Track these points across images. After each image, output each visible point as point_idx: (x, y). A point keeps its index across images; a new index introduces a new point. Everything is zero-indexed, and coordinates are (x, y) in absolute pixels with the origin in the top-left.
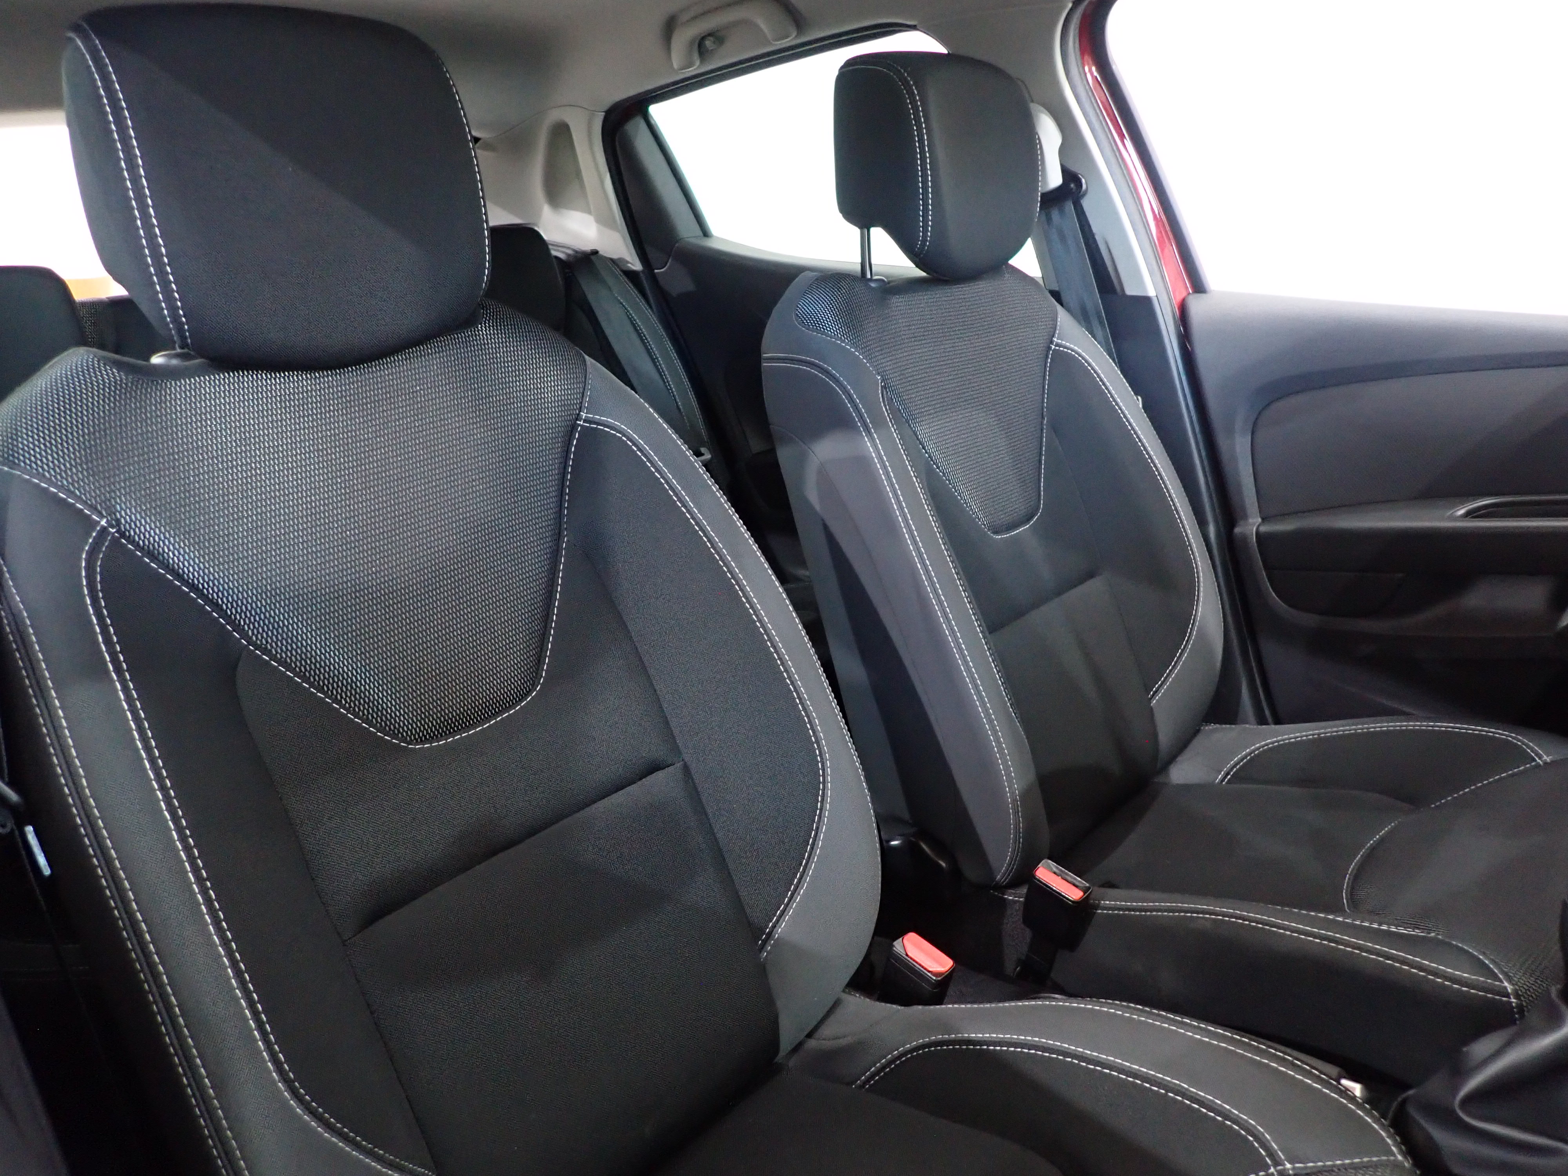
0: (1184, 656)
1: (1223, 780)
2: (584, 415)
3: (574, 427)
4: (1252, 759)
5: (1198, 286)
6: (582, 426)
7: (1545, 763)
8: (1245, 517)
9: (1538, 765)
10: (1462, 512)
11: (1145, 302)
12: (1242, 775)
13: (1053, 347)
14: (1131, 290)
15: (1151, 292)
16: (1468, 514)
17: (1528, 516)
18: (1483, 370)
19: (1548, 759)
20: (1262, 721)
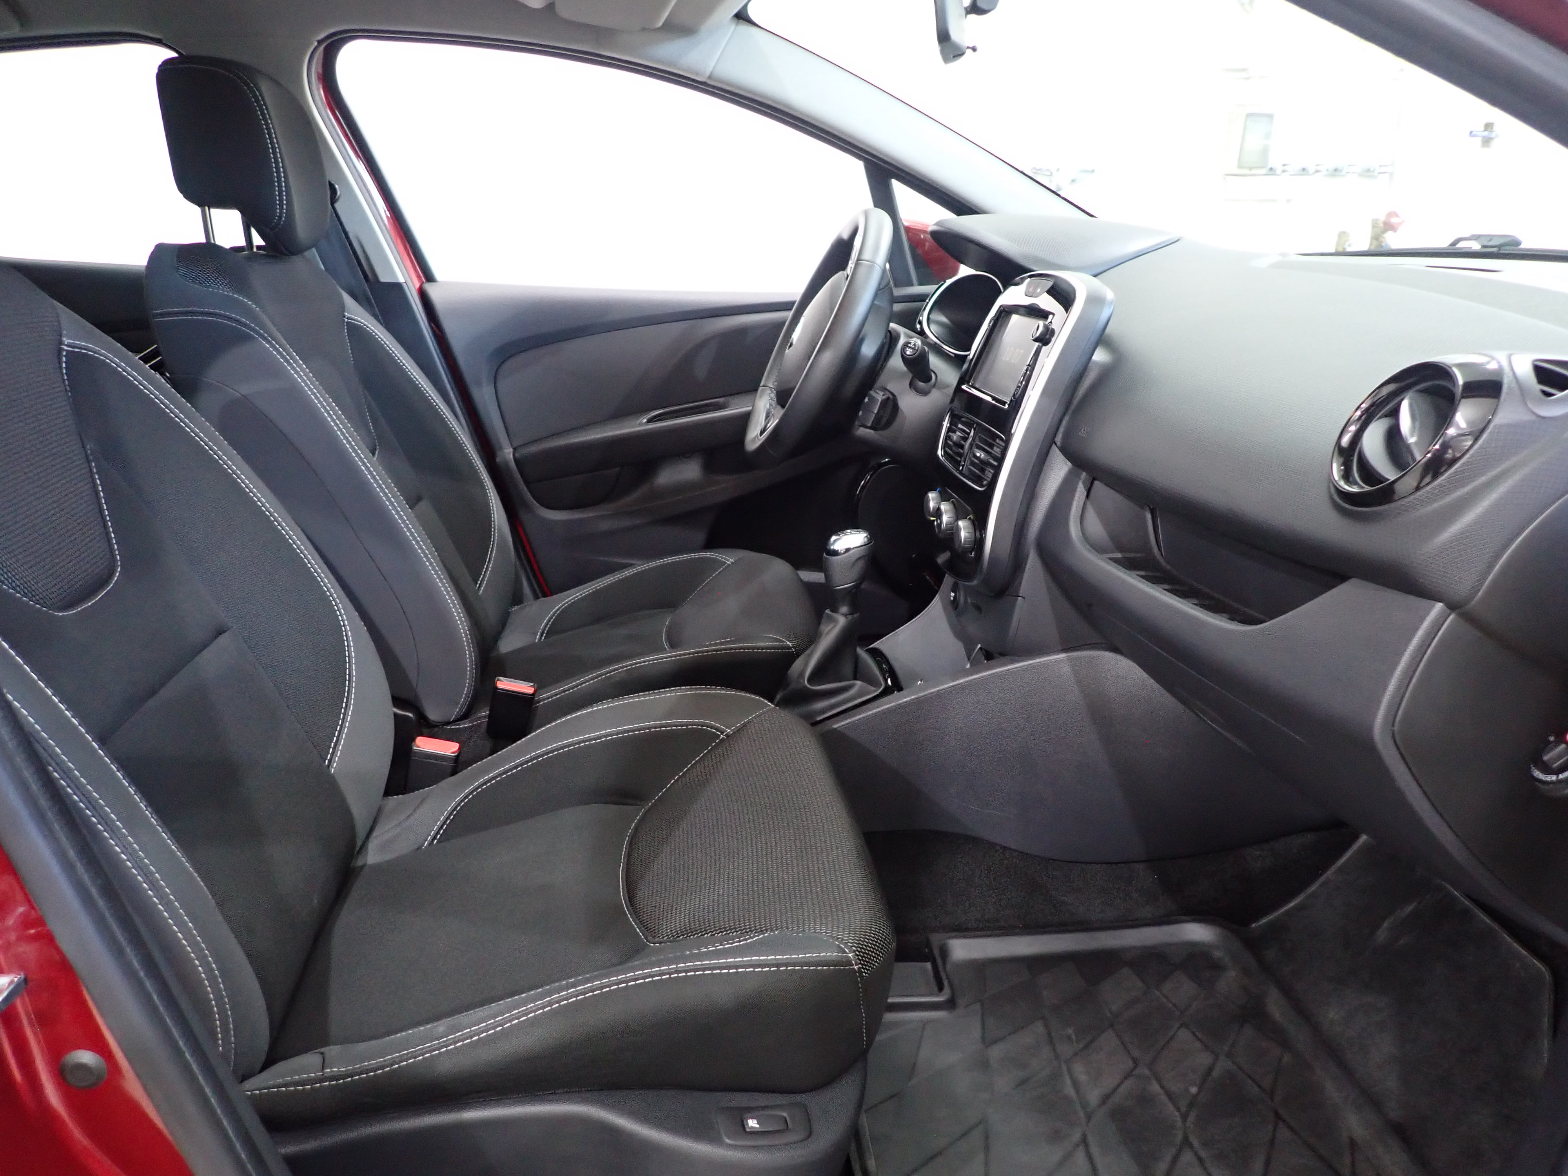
0: (493, 554)
1: (541, 638)
2: (66, 341)
3: (60, 351)
4: (556, 617)
5: (429, 277)
6: (67, 351)
7: (732, 563)
8: (501, 448)
9: (729, 565)
10: (645, 420)
11: (397, 287)
12: (552, 632)
13: (346, 320)
14: (384, 278)
15: (401, 280)
16: (650, 421)
17: (685, 415)
18: (635, 327)
19: (732, 560)
20: (536, 597)
